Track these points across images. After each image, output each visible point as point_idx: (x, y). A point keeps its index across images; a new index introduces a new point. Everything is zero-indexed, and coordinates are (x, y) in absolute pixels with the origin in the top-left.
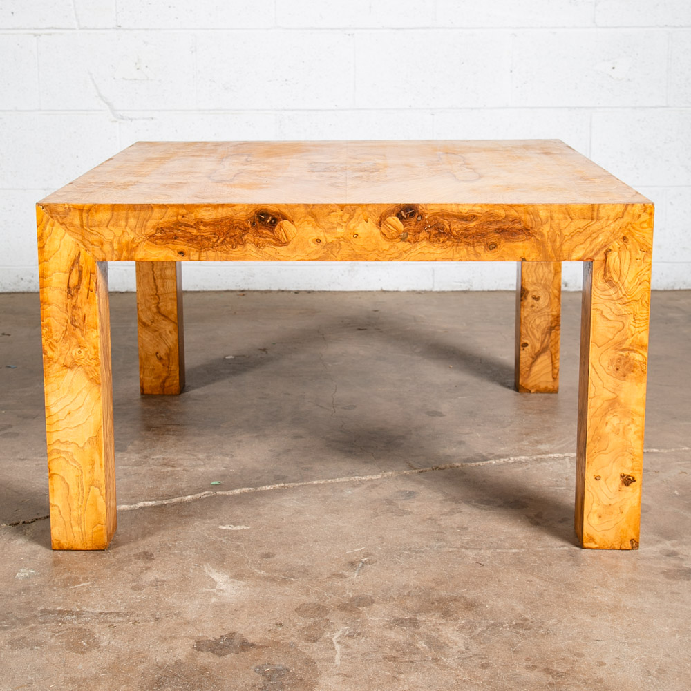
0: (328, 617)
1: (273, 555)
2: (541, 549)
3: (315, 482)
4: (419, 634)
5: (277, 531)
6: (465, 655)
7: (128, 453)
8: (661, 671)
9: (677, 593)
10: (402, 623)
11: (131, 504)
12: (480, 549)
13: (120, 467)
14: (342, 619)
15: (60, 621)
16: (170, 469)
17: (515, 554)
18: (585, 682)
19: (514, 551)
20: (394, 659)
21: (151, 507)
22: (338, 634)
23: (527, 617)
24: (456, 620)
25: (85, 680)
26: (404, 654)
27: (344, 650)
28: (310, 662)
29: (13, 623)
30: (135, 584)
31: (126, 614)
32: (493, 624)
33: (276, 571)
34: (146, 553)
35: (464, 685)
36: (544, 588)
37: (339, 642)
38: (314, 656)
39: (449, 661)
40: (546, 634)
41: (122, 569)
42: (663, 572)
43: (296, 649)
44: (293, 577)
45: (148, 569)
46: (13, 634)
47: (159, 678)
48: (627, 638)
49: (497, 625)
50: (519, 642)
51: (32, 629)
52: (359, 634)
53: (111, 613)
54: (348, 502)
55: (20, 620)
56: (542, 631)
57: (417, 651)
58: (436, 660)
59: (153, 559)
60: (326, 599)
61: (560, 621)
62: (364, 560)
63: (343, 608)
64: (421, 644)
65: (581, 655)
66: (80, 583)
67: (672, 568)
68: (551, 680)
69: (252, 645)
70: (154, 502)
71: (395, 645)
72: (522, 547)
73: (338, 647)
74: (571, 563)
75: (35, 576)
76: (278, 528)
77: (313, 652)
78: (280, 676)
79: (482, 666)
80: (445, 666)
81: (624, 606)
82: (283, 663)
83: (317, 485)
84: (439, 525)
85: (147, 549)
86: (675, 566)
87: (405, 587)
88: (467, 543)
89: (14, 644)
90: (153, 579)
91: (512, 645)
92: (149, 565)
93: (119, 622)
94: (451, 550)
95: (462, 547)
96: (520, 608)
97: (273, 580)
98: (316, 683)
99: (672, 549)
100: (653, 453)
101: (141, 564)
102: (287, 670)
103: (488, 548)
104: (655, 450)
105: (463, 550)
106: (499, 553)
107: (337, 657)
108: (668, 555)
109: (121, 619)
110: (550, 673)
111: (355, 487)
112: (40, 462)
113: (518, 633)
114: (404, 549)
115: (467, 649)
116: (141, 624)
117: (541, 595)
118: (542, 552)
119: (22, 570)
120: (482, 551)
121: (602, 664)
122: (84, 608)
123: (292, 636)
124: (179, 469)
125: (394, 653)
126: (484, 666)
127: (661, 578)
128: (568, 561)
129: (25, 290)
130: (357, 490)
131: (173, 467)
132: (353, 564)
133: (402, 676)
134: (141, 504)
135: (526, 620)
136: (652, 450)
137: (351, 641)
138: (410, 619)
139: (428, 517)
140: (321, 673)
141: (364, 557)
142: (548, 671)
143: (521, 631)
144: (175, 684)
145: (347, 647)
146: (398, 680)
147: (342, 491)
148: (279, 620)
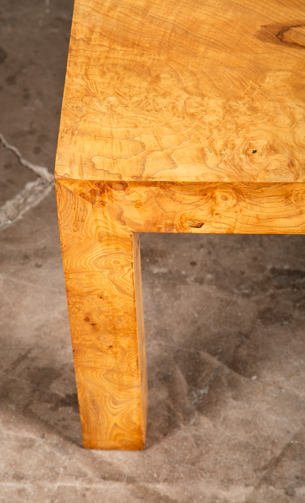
46: (257, 303)
89: (264, 317)
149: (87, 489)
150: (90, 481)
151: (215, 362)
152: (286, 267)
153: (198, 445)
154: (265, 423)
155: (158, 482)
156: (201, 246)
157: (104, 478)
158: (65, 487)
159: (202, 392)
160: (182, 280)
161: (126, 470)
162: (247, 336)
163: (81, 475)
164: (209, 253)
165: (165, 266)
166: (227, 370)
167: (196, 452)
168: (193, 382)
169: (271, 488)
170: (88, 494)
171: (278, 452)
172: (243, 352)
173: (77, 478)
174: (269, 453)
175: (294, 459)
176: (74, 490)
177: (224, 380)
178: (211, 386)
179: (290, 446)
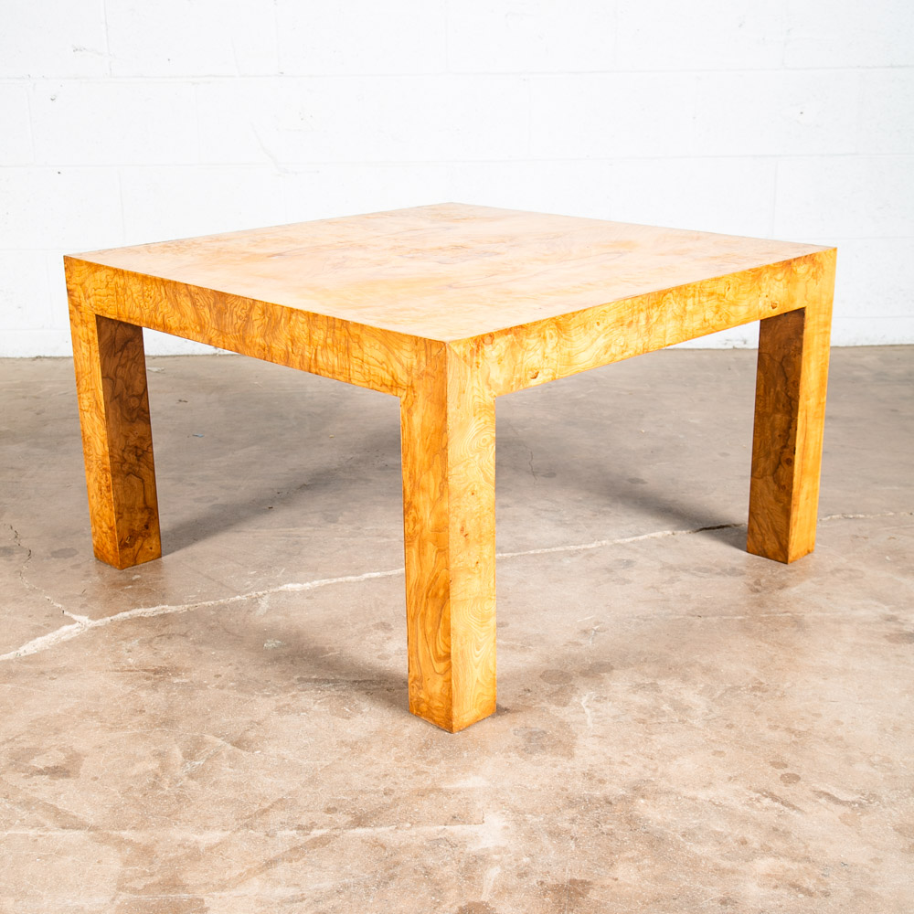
0: (572, 683)
1: (507, 624)
2: (764, 616)
3: (532, 552)
4: (662, 698)
5: (506, 601)
6: (710, 717)
7: (341, 524)
8: (896, 729)
9: (901, 656)
10: (644, 687)
11: (357, 575)
12: (706, 616)
13: (336, 539)
14: (586, 684)
15: (319, 689)
16: (385, 540)
17: (741, 621)
18: (826, 740)
19: (740, 617)
20: (643, 722)
21: (376, 578)
22: (585, 699)
23: (763, 680)
24: (695, 684)
25: (356, 743)
26: (652, 716)
27: (594, 714)
28: (562, 724)
29: (275, 691)
30: (380, 653)
31: (380, 682)
32: (730, 688)
33: (513, 640)
34: (383, 624)
35: (713, 744)
36: (774, 653)
37: (587, 706)
38: (567, 720)
39: (696, 723)
40: (783, 696)
41: (365, 639)
42: (886, 636)
43: (548, 713)
44: (530, 645)
45: (389, 638)
46: (277, 701)
47: (426, 741)
48: (859, 699)
49: (735, 688)
50: (759, 704)
51: (294, 696)
52: (606, 698)
53: (365, 681)
54: (568, 572)
55: (280, 688)
56: (778, 694)
57: (663, 714)
58: (683, 722)
59: (392, 629)
60: (567, 666)
61: (794, 684)
62: (595, 628)
63: (585, 674)
64: (665, 707)
65: (819, 715)
66: (328, 653)
67: (893, 632)
68: (793, 738)
69: (506, 709)
70: (378, 574)
71: (641, 708)
72: (746, 613)
73: (587, 711)
74: (795, 629)
75: (281, 646)
76: (506, 598)
77: (565, 716)
78: (539, 738)
79: (728, 726)
80: (692, 727)
81: (853, 669)
82: (539, 727)
83: (535, 555)
84: (662, 593)
85: (383, 620)
86: (896, 630)
87: (640, 653)
88: (693, 611)
89: (280, 710)
90: (396, 648)
91: (752, 707)
92: (388, 635)
93: (374, 689)
94: (677, 617)
95: (688, 614)
96: (754, 672)
97: (513, 648)
98: (574, 744)
99: (891, 613)
100: (859, 518)
101: (381, 634)
102: (545, 732)
103: (713, 615)
104: (861, 516)
105: (690, 618)
106: (725, 620)
107: (589, 720)
108: (888, 620)
109: (375, 686)
110: (793, 732)
111: (572, 556)
112: (256, 534)
113: (755, 696)
114: (633, 617)
115: (710, 710)
116: (396, 691)
117: (772, 659)
118: (766, 618)
119: (268, 641)
120: (708, 618)
121: (838, 723)
122: (338, 677)
123: (542, 701)
124: (394, 540)
125: (642, 716)
126: (730, 726)
127: (884, 642)
128: (793, 627)
129: (190, 353)
130: (574, 559)
131: (388, 537)
132: (585, 632)
133: (654, 737)
134: (366, 575)
135: (762, 683)
136: (857, 516)
137: (598, 706)
138: (651, 684)
139: (649, 585)
140: (577, 735)
141: (596, 625)
142: (790, 731)
143: (759, 694)
144: (443, 746)
145: (596, 711)
146: (651, 740)
147: (560, 561)
148: (527, 686)
149: (41, 836)
150: (47, 830)
151: (219, 741)
152: (314, 677)
153: (179, 802)
154: (259, 785)
155: (125, 830)
156: (230, 664)
157: (63, 828)
158: (16, 835)
159: (197, 763)
160: (202, 686)
161: (92, 821)
162: (258, 724)
163: (39, 825)
164: (237, 669)
165: (186, 678)
166: (230, 747)
167: (174, 807)
168: (190, 756)
169: (251, 831)
170: (40, 840)
171: (266, 805)
172: (251, 735)
173: (33, 827)
174: (256, 806)
175: (283, 809)
176: (27, 837)
177: (224, 754)
178: (208, 759)
179: (281, 800)
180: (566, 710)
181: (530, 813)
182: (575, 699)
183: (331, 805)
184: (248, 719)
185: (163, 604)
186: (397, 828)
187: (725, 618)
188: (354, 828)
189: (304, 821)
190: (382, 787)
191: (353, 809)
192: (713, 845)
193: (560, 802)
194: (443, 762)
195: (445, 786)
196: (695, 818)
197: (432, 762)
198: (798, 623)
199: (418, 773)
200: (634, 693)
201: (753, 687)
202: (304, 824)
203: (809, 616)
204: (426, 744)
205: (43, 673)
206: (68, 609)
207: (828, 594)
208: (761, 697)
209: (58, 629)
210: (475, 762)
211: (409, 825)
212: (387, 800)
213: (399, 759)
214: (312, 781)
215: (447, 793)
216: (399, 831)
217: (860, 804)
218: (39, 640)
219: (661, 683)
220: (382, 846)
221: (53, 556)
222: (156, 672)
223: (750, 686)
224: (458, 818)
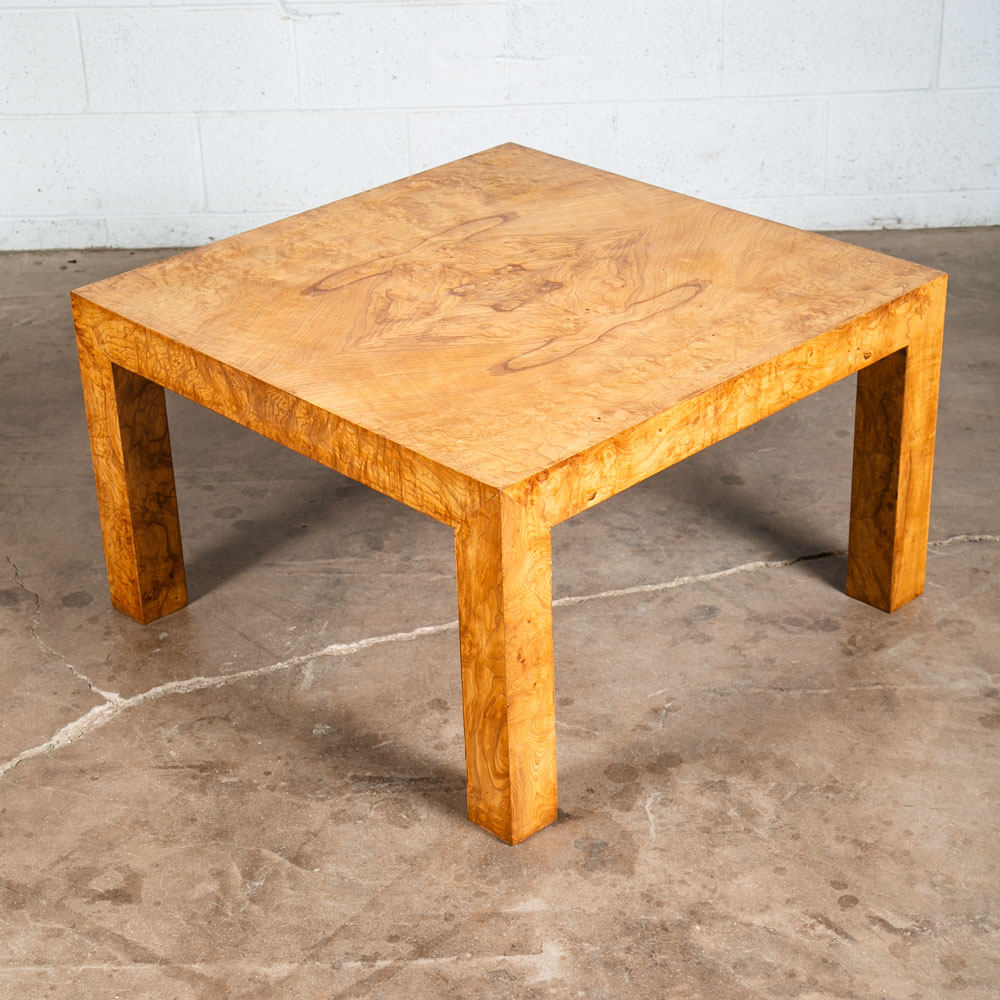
0: (638, 780)
1: (572, 702)
2: (853, 689)
3: (603, 594)
4: (730, 800)
5: (571, 667)
6: (777, 825)
7: (386, 552)
8: (967, 841)
9: (992, 746)
10: (712, 787)
11: (408, 632)
12: (788, 690)
13: (383, 575)
14: (652, 783)
15: (374, 790)
16: (438, 577)
17: (826, 696)
18: (892, 855)
19: (825, 691)
20: (707, 830)
21: (429, 635)
22: (649, 801)
23: (838, 778)
24: (766, 782)
25: (415, 858)
26: (717, 823)
27: (658, 820)
28: (625, 835)
29: (328, 793)
30: (437, 742)
31: (437, 781)
32: (803, 788)
33: (577, 722)
34: (439, 700)
35: (776, 859)
36: (855, 741)
37: (651, 811)
38: (629, 828)
39: (762, 832)
40: (856, 799)
41: (419, 723)
42: (981, 718)
43: (611, 820)
44: (596, 730)
45: (446, 721)
46: (331, 806)
47: (486, 856)
48: (936, 802)
49: (808, 788)
50: (829, 809)
51: (349, 800)
52: (671, 801)
53: (421, 779)
54: (643, 625)
55: (333, 789)
56: (852, 795)
57: (729, 820)
58: (748, 830)
59: (448, 709)
60: (633, 758)
61: (870, 783)
62: (667, 706)
63: (651, 769)
64: (732, 813)
65: (889, 824)
66: (381, 742)
67: (990, 712)
68: (859, 852)
69: (568, 815)
70: (432, 628)
71: (707, 814)
72: (833, 686)
73: (651, 817)
74: (885, 707)
75: (332, 733)
76: (572, 663)
77: (628, 823)
78: (600, 851)
79: (793, 836)
80: (757, 838)
81: (936, 764)
82: (601, 837)
83: (606, 599)
84: (744, 656)
85: (439, 695)
86: (994, 709)
87: (713, 741)
88: (775, 682)
89: (337, 817)
90: (453, 735)
91: (823, 812)
92: (445, 716)
93: (432, 790)
94: (757, 691)
95: (770, 687)
96: (830, 766)
97: (577, 734)
98: (636, 858)
99: (994, 686)
100: (986, 541)
101: (437, 715)
102: (606, 844)
103: (797, 688)
104: (989, 537)
105: (771, 691)
106: (809, 695)
107: (652, 829)
108: (988, 695)
109: (432, 786)
110: (860, 845)
111: (648, 601)
112: (291, 569)
113: (828, 798)
114: (709, 691)
115: (778, 817)
116: (455, 792)
117: (852, 750)
118: (854, 692)
119: (317, 726)
120: (791, 692)
121: (908, 833)
122: (393, 773)
123: (605, 804)
124: (448, 576)
125: (707, 824)
126: (796, 837)
127: (977, 727)
128: (882, 704)
129: (178, 245)
130: (651, 605)
131: (442, 573)
132: (656, 711)
133: (716, 850)
134: (418, 631)
135: (836, 782)
136: (984, 537)
137: (663, 810)
138: (721, 781)
139: (732, 644)
140: (638, 847)
141: (668, 702)
142: (857, 843)
143: (831, 795)
144: (502, 862)
145: (660, 817)
146: (713, 854)
147: (635, 608)
148: (590, 786)
149: (115, 971)
150: (120, 964)
151: (277, 857)
152: (368, 774)
153: (244, 930)
154: (321, 909)
155: (195, 962)
156: (279, 758)
157: (135, 961)
158: (91, 970)
159: (257, 884)
160: (253, 788)
161: (162, 953)
162: (315, 835)
163: (110, 959)
164: (287, 763)
165: (235, 776)
166: (288, 864)
167: (240, 936)
168: (249, 875)
169: (317, 963)
170: (115, 975)
171: (330, 933)
172: (308, 848)
173: (105, 961)
174: (320, 934)
175: (347, 938)
176: (101, 972)
177: (283, 873)
178: (267, 879)
179: (344, 927)
180: (629, 816)
181: (588, 941)
182: (640, 802)
183: (393, 933)
184: (304, 829)
185: (198, 675)
186: (458, 959)
187: (809, 691)
188: (417, 959)
189: (368, 951)
190: (442, 912)
191: (415, 937)
192: (762, 978)
193: (618, 929)
194: (502, 882)
195: (505, 910)
196: (748, 947)
197: (492, 882)
198: (888, 700)
199: (479, 894)
200: (702, 794)
201: (827, 787)
202: (368, 954)
203: (902, 688)
204: (485, 859)
205: (82, 771)
206: (96, 684)
207: (929, 657)
208: (833, 800)
209: (88, 711)
210: (535, 881)
211: (469, 955)
212: (448, 926)
213: (459, 878)
214: (373, 905)
215: (507, 918)
216: (460, 962)
217: (913, 933)
218: (71, 726)
219: (731, 780)
220: (444, 978)
221: (65, 605)
222: (202, 769)
223: (824, 785)
224: (517, 947)
